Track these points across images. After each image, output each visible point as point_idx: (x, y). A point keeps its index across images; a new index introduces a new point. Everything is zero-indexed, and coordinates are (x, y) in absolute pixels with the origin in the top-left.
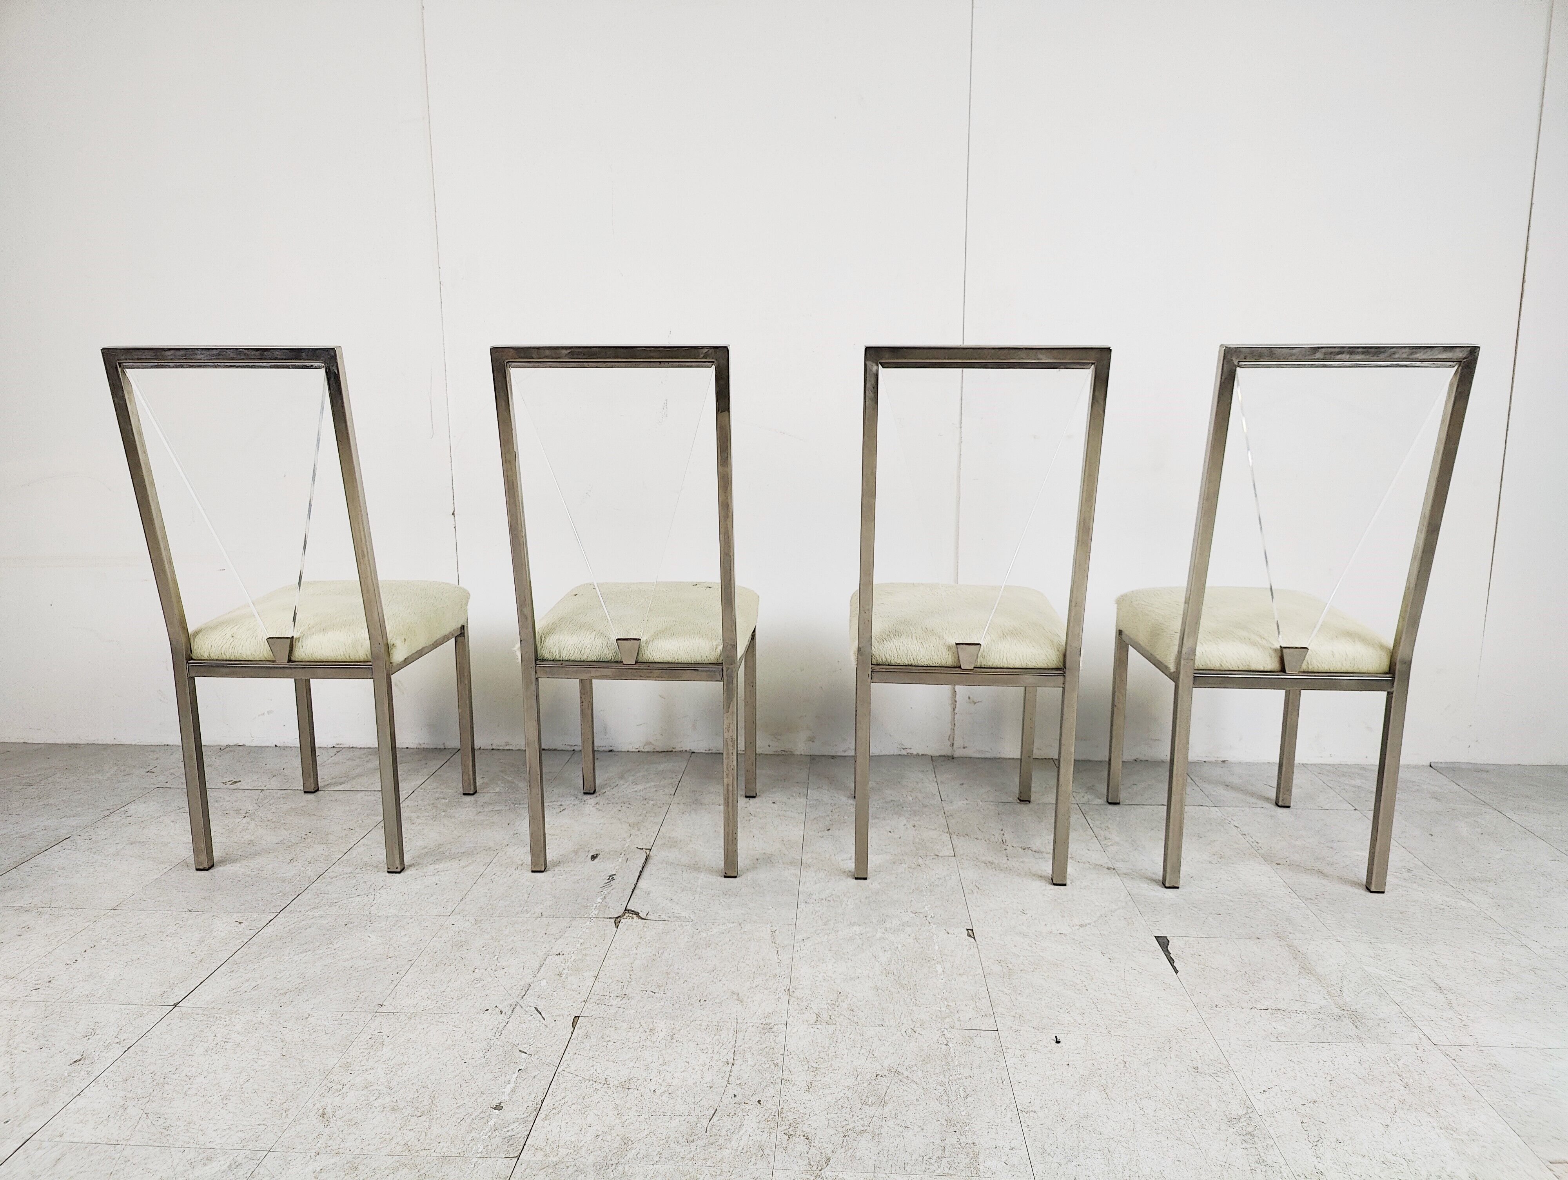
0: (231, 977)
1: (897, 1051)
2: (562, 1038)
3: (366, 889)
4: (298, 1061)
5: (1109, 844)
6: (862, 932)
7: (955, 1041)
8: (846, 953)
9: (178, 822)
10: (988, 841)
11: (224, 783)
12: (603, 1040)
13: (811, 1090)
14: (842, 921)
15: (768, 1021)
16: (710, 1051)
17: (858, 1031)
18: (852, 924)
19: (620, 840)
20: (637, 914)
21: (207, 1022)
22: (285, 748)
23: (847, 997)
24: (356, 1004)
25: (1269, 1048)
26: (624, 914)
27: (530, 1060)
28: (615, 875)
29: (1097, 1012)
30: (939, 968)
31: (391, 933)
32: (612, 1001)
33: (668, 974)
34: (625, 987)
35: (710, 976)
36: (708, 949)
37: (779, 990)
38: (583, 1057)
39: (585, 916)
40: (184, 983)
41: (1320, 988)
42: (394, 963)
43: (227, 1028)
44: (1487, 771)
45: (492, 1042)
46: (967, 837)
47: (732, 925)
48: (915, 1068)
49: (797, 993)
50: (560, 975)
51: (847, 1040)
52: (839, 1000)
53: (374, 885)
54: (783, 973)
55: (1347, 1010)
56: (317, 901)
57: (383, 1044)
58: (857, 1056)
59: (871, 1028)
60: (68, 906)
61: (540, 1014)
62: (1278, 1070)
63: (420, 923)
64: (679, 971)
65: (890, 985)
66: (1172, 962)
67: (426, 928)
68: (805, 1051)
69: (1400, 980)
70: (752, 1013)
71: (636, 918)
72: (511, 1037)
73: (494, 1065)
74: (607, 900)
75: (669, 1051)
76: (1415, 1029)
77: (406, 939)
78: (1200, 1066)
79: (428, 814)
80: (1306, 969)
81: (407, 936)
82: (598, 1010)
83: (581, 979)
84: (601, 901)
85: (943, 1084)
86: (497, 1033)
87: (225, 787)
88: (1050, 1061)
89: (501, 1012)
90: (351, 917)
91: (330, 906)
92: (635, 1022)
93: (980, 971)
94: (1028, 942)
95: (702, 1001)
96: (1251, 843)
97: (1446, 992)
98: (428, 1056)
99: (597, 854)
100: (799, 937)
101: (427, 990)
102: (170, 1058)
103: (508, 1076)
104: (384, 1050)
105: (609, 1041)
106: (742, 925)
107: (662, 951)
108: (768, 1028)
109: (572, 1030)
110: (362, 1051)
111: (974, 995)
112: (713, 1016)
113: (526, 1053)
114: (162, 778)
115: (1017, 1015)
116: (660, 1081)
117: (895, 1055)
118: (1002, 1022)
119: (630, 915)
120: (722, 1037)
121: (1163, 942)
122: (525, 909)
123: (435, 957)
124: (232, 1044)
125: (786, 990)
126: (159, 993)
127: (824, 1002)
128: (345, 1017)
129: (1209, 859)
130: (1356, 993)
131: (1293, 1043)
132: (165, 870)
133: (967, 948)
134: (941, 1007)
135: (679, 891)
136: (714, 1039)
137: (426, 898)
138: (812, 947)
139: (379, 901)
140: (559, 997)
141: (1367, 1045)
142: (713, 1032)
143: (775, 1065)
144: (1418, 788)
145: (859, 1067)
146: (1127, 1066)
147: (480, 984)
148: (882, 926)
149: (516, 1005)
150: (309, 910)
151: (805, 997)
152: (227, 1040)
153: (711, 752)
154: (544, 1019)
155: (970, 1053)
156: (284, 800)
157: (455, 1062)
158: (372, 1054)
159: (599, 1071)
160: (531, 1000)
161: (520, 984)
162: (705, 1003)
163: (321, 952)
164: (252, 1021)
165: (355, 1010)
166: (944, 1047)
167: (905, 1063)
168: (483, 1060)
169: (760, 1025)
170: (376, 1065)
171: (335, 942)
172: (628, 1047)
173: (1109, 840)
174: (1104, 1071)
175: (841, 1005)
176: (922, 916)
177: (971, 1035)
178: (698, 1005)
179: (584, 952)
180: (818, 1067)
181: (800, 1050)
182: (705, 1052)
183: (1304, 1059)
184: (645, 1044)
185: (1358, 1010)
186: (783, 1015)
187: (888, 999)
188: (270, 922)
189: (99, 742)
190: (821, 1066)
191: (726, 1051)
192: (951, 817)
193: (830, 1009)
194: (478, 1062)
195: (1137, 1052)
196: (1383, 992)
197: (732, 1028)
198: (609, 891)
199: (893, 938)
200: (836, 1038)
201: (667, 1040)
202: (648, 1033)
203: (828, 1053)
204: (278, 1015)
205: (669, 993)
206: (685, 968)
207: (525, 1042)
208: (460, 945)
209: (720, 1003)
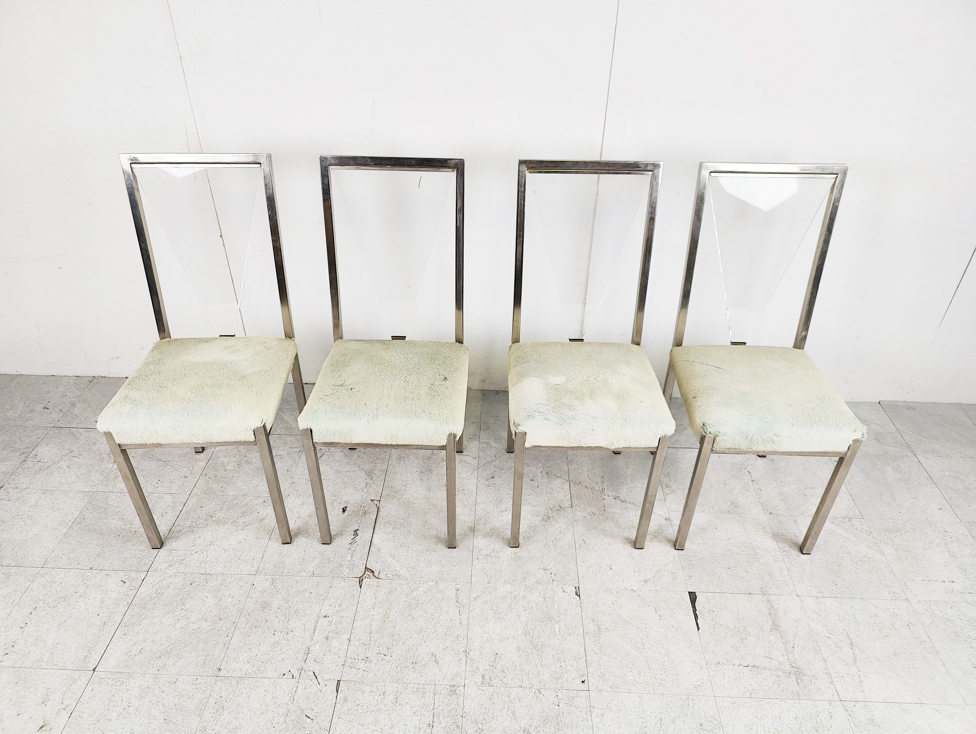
0: (125, 641)
1: (529, 712)
2: (330, 703)
3: (201, 546)
4: (175, 725)
6: (511, 590)
7: (563, 703)
8: (501, 613)
10: (593, 490)
12: (355, 704)
14: (499, 578)
15: (453, 683)
16: (419, 713)
17: (507, 692)
19: (360, 491)
20: (373, 572)
21: (115, 687)
23: (501, 658)
24: (204, 668)
25: (745, 704)
26: (365, 573)
27: (312, 726)
28: (358, 530)
29: (648, 670)
30: (557, 628)
31: (220, 594)
32: (359, 664)
33: (393, 635)
34: (367, 649)
35: (419, 637)
36: (417, 609)
37: (460, 651)
38: (344, 721)
39: (341, 575)
40: (96, 646)
41: (781, 645)
42: (224, 625)
43: (128, 692)
44: (914, 409)
45: (289, 706)
46: (580, 486)
49: (471, 654)
50: (327, 638)
51: (500, 702)
52: (496, 661)
54: (463, 633)
55: (795, 667)
56: (171, 559)
57: (223, 708)
58: (506, 717)
59: (515, 689)
60: (13, 564)
61: (317, 678)
62: (748, 726)
64: (399, 632)
65: (527, 645)
66: (696, 618)
68: (475, 713)
69: (829, 635)
70: (444, 675)
71: (372, 577)
72: (300, 701)
73: (291, 730)
75: (395, 714)
76: (832, 685)
77: (230, 600)
78: (704, 722)
79: (234, 459)
80: (775, 627)
81: (231, 596)
82: (352, 673)
83: (340, 642)
84: (349, 559)
86: (291, 698)
89: (293, 677)
90: (194, 575)
91: (179, 562)
92: (374, 685)
93: (582, 631)
94: (612, 599)
95: (414, 664)
96: (756, 490)
97: (854, 647)
100: (473, 596)
101: (247, 653)
104: (225, 713)
105: (359, 705)
106: (438, 583)
107: (389, 612)
108: (453, 690)
109: (336, 694)
111: (577, 655)
112: (421, 679)
113: (310, 718)
114: (55, 416)
115: (601, 676)
117: (528, 716)
118: (592, 682)
119: (369, 574)
120: (426, 700)
121: (693, 597)
122: (303, 567)
123: (250, 619)
124: (133, 708)
125: (465, 651)
126: (83, 659)
127: (487, 664)
130: (802, 650)
131: (760, 700)
133: (574, 608)
134: (557, 668)
135: (398, 547)
136: (421, 702)
137: (240, 554)
138: (481, 606)
139: (210, 559)
140: (327, 662)
141: (802, 702)
142: (420, 695)
143: (458, 726)
145: (506, 728)
146: (662, 723)
147: (278, 649)
148: (524, 582)
149: (302, 669)
150: (167, 567)
151: (476, 659)
152: (130, 705)
154: (319, 684)
155: (572, 715)
157: (268, 727)
158: (217, 718)
160: (311, 665)
161: (303, 647)
162: (416, 665)
163: (178, 612)
164: (142, 685)
165: (204, 674)
166: (557, 707)
167: (533, 724)
168: (284, 725)
169: (449, 687)
170: (221, 729)
171: (186, 603)
172: (370, 711)
173: (669, 488)
174: (649, 728)
175: (497, 666)
177: (573, 696)
178: (411, 667)
179: (341, 614)
180: (483, 728)
181: (472, 711)
182: (416, 714)
184: (380, 707)
185: (801, 667)
186: (462, 677)
187: (525, 660)
188: (143, 581)
191: (428, 714)
193: (491, 670)
194: (281, 727)
195: (669, 709)
196: (818, 647)
198: (355, 548)
199: (530, 597)
200: (493, 700)
201: (393, 703)
202: (382, 696)
203: (488, 714)
204: (158, 680)
205: (394, 656)
206: (403, 630)
207: (308, 707)
208: (264, 605)
209: (425, 665)
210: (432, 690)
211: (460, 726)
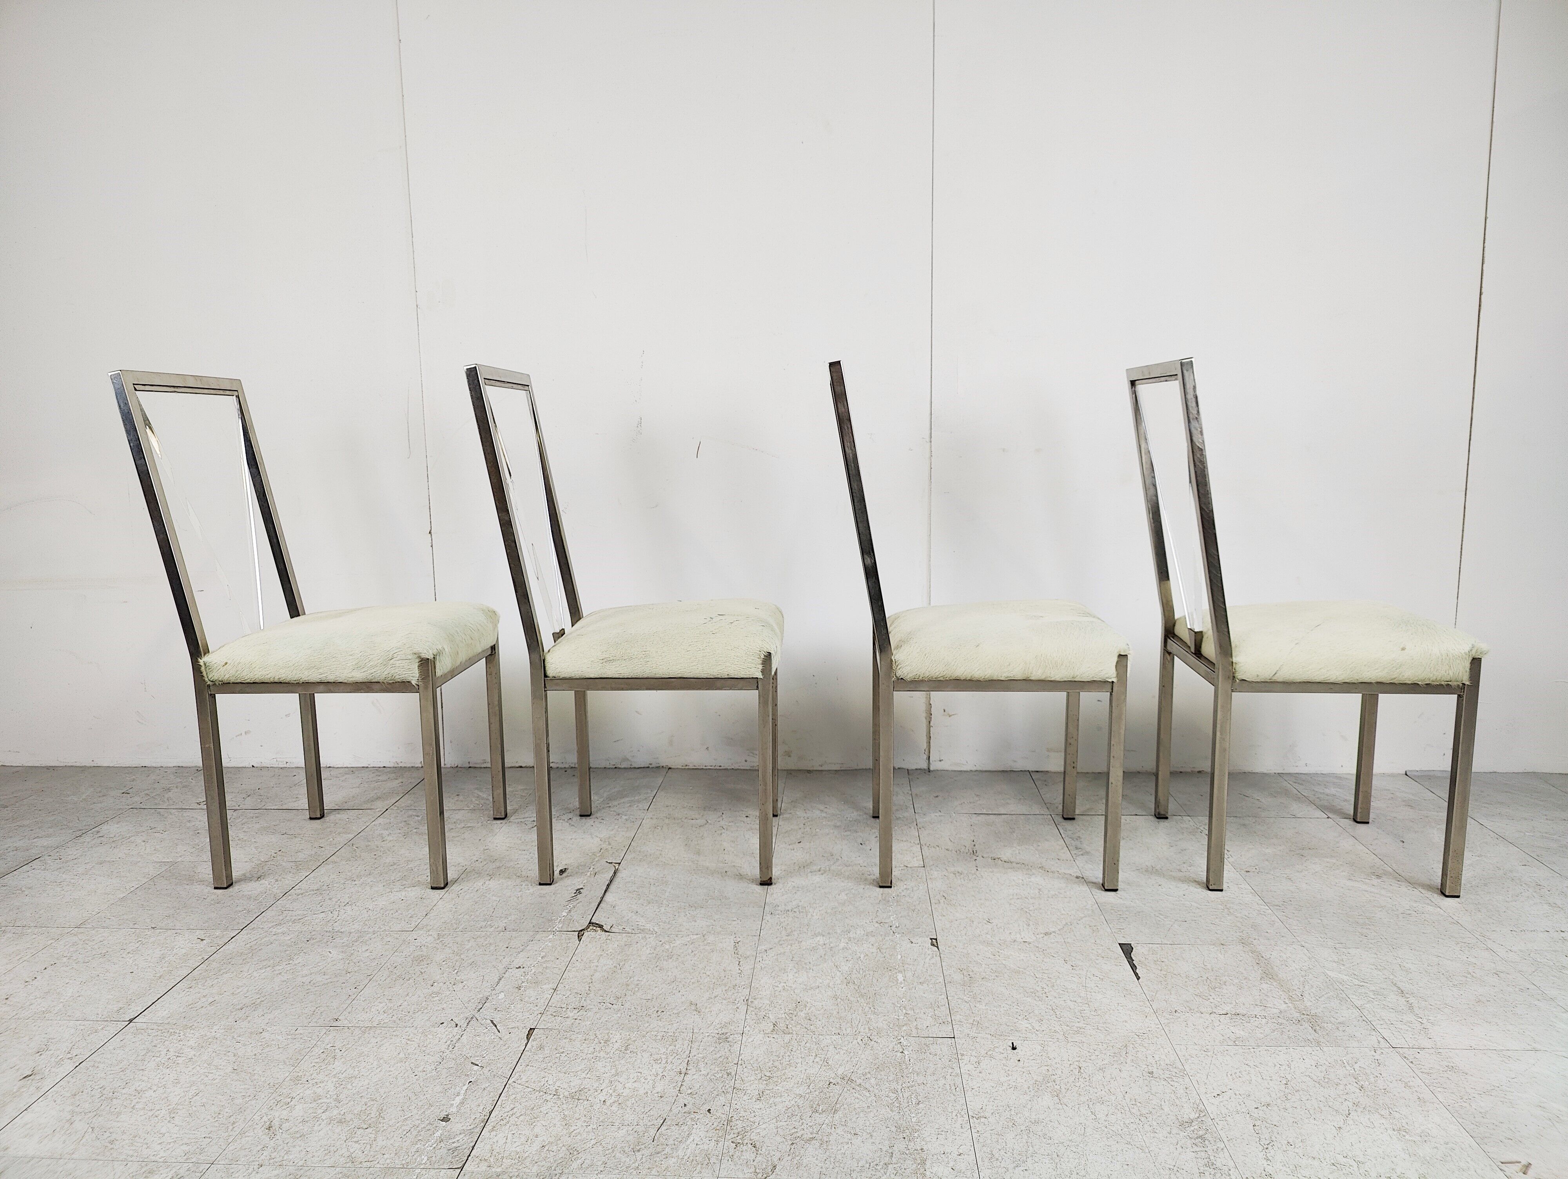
0: (188, 993)
1: (852, 1059)
2: (515, 1050)
3: (331, 906)
4: (249, 1075)
5: (1080, 853)
6: (826, 942)
7: (910, 1049)
8: (808, 963)
9: (149, 841)
10: (958, 852)
11: (198, 803)
12: (557, 1052)
13: (762, 1099)
14: (807, 932)
15: (724, 1031)
16: (664, 1061)
17: (814, 1040)
18: (816, 935)
19: (590, 854)
20: (601, 927)
21: (160, 1038)
22: (261, 768)
23: (806, 1006)
24: (311, 1019)
25: (1226, 1052)
26: (588, 927)
27: (481, 1073)
28: (582, 888)
29: (1055, 1019)
30: (900, 977)
31: (353, 948)
32: (568, 1012)
33: (628, 985)
34: (584, 999)
35: (669, 987)
36: (670, 961)
37: (737, 1000)
38: (535, 1068)
39: (549, 930)
40: (141, 999)
41: (1281, 993)
42: (353, 977)
43: (181, 1043)
45: (445, 1054)
46: (938, 848)
47: (695, 937)
48: (869, 1076)
49: (756, 1002)
50: (519, 988)
51: (803, 1049)
52: (797, 1009)
53: (339, 901)
54: (743, 983)
55: (1307, 1015)
56: (281, 918)
57: (334, 1058)
58: (811, 1064)
59: (828, 1037)
60: (32, 925)
61: (496, 1026)
62: (1233, 1074)
63: (383, 938)
64: (638, 982)
65: (850, 994)
66: (1134, 968)
67: (388, 943)
68: (760, 1060)
69: (1362, 984)
70: (709, 1023)
71: (599, 931)
72: (465, 1049)
73: (444, 1077)
74: (572, 913)
75: (623, 1062)
76: (1374, 1032)
77: (367, 954)
78: (1155, 1070)
79: (400, 831)
80: (1268, 974)
81: (368, 951)
82: (555, 1022)
83: (539, 992)
84: (566, 914)
85: (895, 1091)
86: (450, 1046)
87: (199, 807)
88: (1005, 1067)
89: (457, 1025)
90: (313, 933)
91: (294, 922)
92: (591, 1033)
93: (941, 979)
94: (991, 950)
95: (660, 1012)
97: (1407, 996)
98: (379, 1069)
99: (565, 869)
100: (762, 948)
101: (384, 1004)
102: (121, 1073)
103: (458, 1088)
104: (336, 1063)
105: (563, 1053)
106: (706, 937)
107: (623, 963)
108: (723, 1038)
109: (526, 1042)
110: (313, 1064)
111: (933, 1003)
112: (670, 1027)
113: (478, 1065)
114: (137, 799)
115: (975, 1023)
116: (611, 1092)
117: (849, 1063)
118: (959, 1029)
119: (594, 928)
120: (677, 1047)
121: (1127, 950)
122: (489, 923)
123: (395, 971)
124: (184, 1058)
125: (745, 1001)
126: (116, 1009)
127: (782, 1012)
128: (300, 1031)
129: (1178, 867)
130: (1317, 998)
131: (1250, 1047)
132: (132, 889)
133: (929, 957)
134: (900, 1015)
135: (645, 904)
136: (669, 1050)
137: (391, 913)
138: (774, 958)
139: (343, 917)
140: (515, 1010)
141: (1325, 1049)
142: (668, 1043)
143: (728, 1074)
144: (1392, 796)
145: (812, 1075)
146: (1082, 1071)
147: (437, 998)
148: (846, 936)
149: (472, 1018)
150: (272, 926)
151: (764, 1007)
152: (179, 1055)
153: (687, 767)
154: (499, 1032)
155: (925, 1061)
156: (257, 819)
157: (406, 1075)
158: (322, 1068)
159: (550, 1082)
160: (488, 1013)
161: (478, 997)
162: (663, 1013)
163: (281, 967)
164: (206, 1036)
165: (310, 1024)
166: (899, 1054)
167: (858, 1071)
168: (434, 1073)
169: (716, 1035)
170: (326, 1079)
171: (296, 958)
172: (581, 1058)
173: (1080, 850)
174: (1059, 1076)
175: (799, 1014)
176: (887, 925)
177: (928, 1043)
178: (655, 1015)
179: (544, 965)
180: (771, 1075)
181: (755, 1059)
182: (659, 1062)
183: (1260, 1063)
184: (599, 1055)
185: (1318, 1014)
186: (740, 1025)
187: (847, 1008)
188: (232, 938)
189: (78, 764)
190: (774, 1075)
191: (679, 1061)
192: (923, 829)
193: (788, 1018)
194: (428, 1075)
195: (1092, 1058)
196: (1344, 995)
197: (687, 1039)
198: (575, 904)
199: (856, 948)
200: (791, 1047)
201: (621, 1051)
202: (603, 1044)
203: (782, 1062)
204: (233, 1030)
205: (627, 1005)
206: (645, 980)
207: (478, 1054)
208: (421, 959)
209: (678, 1014)
210: (689, 1037)
211: (733, 1073)
